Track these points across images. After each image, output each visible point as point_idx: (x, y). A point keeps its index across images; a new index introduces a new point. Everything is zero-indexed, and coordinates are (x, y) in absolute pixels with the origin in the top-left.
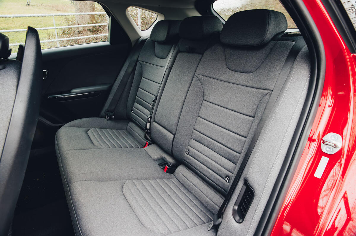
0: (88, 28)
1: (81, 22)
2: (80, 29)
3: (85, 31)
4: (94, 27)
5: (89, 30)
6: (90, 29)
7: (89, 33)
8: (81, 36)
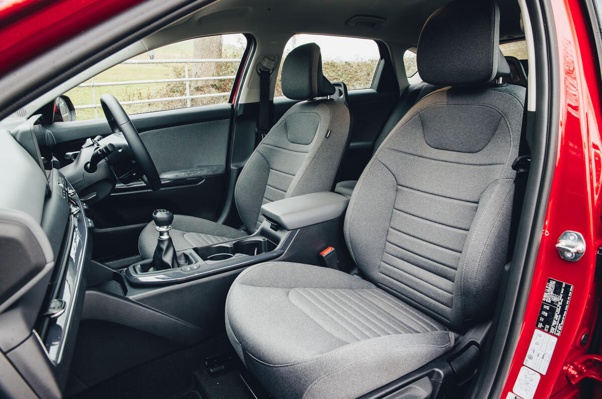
0: (212, 83)
1: (201, 74)
2: (200, 84)
3: (208, 86)
4: (221, 80)
5: (213, 86)
6: (215, 85)
7: (213, 90)
8: (201, 94)
